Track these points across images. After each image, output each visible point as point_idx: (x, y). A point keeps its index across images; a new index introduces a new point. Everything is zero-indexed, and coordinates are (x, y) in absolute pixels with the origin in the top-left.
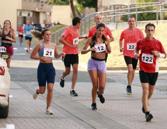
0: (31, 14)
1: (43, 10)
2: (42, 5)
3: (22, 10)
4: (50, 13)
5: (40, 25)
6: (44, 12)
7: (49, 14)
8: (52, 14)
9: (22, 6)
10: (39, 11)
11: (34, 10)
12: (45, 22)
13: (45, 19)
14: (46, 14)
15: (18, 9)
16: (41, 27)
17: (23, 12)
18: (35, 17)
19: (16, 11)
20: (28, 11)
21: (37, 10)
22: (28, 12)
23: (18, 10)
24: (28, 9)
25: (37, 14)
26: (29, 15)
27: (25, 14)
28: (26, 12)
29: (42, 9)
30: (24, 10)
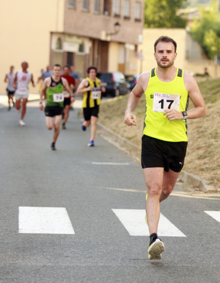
0: (88, 45)
1: (117, 38)
2: (117, 24)
3: (64, 34)
4: (136, 46)
5: (111, 75)
6: (121, 44)
7: (132, 47)
8: (140, 48)
9: (65, 24)
10: (109, 39)
11: (95, 36)
12: (122, 68)
13: (122, 61)
14: (125, 49)
15: (54, 30)
16: (113, 83)
17: (68, 39)
18: (96, 56)
19: (48, 35)
20: (79, 37)
21: (103, 37)
22: (80, 41)
23: (52, 33)
24: (81, 33)
25: (102, 46)
26: (81, 48)
27: (71, 46)
28: (75, 39)
29: (116, 33)
30: (70, 35)
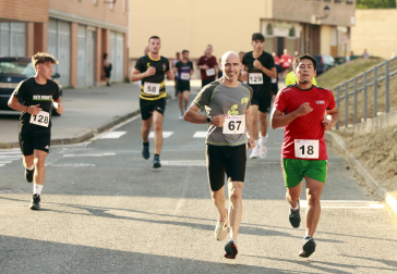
0: (298, 30)
1: (329, 21)
2: (327, 8)
3: (273, 20)
4: (349, 29)
5: (320, 58)
6: (333, 27)
7: (345, 30)
8: (353, 30)
9: (274, 10)
10: (319, 22)
11: (304, 20)
12: (334, 50)
13: (334, 44)
14: (337, 31)
15: (263, 16)
17: (277, 24)
18: (308, 39)
19: (258, 22)
20: (289, 22)
21: (313, 21)
22: (290, 26)
23: (262, 20)
24: (290, 18)
25: (313, 31)
26: (292, 33)
27: (281, 31)
28: (285, 25)
29: (326, 16)
30: (280, 21)
